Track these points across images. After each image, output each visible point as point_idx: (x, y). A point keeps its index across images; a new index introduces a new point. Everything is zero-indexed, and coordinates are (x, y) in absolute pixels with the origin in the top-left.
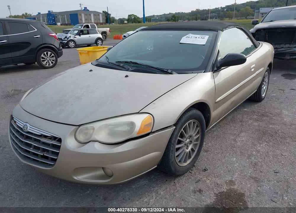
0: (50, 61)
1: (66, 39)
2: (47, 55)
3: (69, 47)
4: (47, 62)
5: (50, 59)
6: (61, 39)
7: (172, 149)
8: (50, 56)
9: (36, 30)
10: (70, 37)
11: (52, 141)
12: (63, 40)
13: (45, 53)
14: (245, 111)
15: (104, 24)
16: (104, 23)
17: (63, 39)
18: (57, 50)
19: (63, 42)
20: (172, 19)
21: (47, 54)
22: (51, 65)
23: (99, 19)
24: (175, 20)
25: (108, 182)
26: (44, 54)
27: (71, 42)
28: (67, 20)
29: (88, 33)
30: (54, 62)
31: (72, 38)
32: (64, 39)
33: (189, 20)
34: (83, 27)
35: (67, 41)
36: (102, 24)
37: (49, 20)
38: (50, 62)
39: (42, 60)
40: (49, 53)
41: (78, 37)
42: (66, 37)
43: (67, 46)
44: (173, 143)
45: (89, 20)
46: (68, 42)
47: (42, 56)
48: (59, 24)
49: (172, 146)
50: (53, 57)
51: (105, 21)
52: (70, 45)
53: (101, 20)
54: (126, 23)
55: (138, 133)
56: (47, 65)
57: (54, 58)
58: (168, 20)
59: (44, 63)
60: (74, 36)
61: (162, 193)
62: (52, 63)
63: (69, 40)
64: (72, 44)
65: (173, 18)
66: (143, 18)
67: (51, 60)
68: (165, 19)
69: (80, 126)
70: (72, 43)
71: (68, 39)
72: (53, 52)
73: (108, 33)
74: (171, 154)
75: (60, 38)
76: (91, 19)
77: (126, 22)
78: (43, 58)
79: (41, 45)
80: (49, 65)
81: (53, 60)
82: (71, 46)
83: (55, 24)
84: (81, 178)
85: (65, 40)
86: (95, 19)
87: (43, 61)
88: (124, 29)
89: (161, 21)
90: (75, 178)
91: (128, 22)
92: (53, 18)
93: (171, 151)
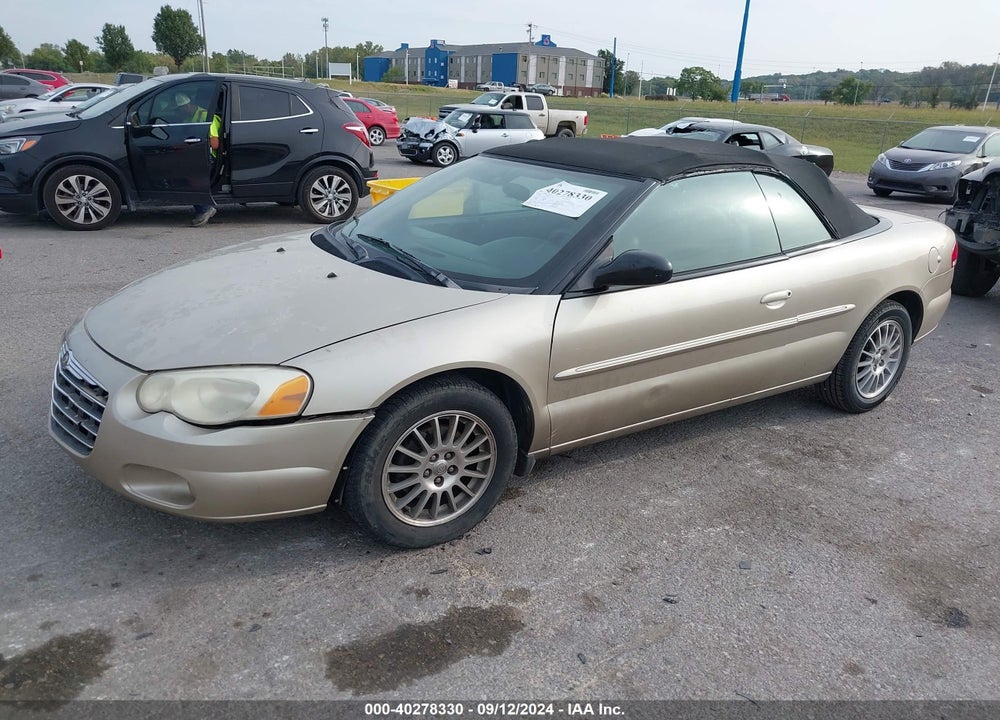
0: (336, 203)
1: (431, 138)
2: (330, 186)
3: (436, 165)
4: (325, 206)
5: (335, 198)
6: (417, 135)
7: (367, 470)
8: (337, 189)
9: (311, 112)
10: (444, 131)
11: (97, 398)
12: (422, 139)
13: (325, 178)
14: (774, 432)
15: (596, 94)
16: (596, 90)
17: (422, 136)
18: (360, 174)
19: (423, 145)
20: (839, 92)
21: (330, 181)
22: (337, 213)
23: (583, 77)
24: (848, 100)
25: (187, 510)
26: (322, 181)
27: (445, 150)
28: (483, 73)
29: (502, 126)
30: (346, 208)
31: (448, 136)
32: (426, 136)
33: (905, 100)
34: (501, 103)
35: (431, 145)
36: (590, 92)
37: (428, 67)
38: (336, 207)
39: (313, 196)
40: (337, 179)
41: (467, 133)
42: (432, 132)
43: (430, 158)
44: (372, 455)
45: (551, 77)
46: (437, 146)
47: (316, 185)
48: (453, 83)
49: (369, 463)
50: (345, 191)
51: (600, 85)
52: (439, 158)
53: (590, 77)
54: (671, 98)
55: (262, 411)
56: (326, 214)
57: (348, 196)
58: (825, 96)
59: (317, 207)
60: (457, 129)
61: (331, 575)
62: (341, 208)
63: (438, 140)
64: (445, 154)
65: (845, 90)
66: (732, 84)
67: (341, 202)
68: (818, 91)
69: (150, 372)
70: (448, 150)
71: (437, 137)
72: (349, 177)
73: (580, 126)
74: (363, 483)
75: (415, 132)
76: (556, 75)
77: (671, 92)
78: (316, 191)
79: (318, 155)
80: (330, 213)
81: (345, 202)
82: (443, 160)
83: (444, 83)
84: (138, 489)
85: (428, 141)
86: (569, 75)
87: (315, 200)
88: (650, 117)
89: (799, 96)
90: (127, 487)
91: (680, 93)
92: (442, 64)
93: (363, 475)
